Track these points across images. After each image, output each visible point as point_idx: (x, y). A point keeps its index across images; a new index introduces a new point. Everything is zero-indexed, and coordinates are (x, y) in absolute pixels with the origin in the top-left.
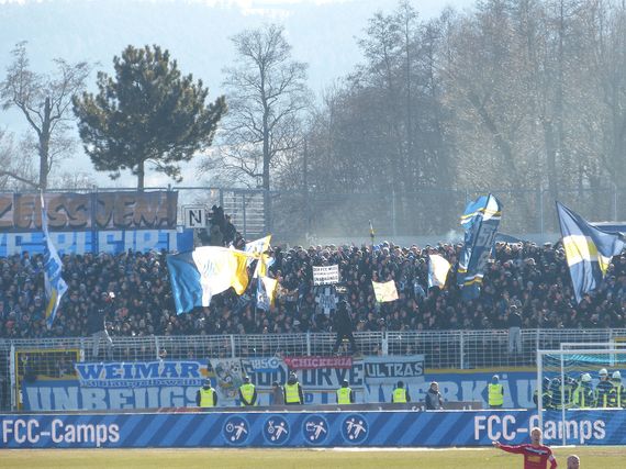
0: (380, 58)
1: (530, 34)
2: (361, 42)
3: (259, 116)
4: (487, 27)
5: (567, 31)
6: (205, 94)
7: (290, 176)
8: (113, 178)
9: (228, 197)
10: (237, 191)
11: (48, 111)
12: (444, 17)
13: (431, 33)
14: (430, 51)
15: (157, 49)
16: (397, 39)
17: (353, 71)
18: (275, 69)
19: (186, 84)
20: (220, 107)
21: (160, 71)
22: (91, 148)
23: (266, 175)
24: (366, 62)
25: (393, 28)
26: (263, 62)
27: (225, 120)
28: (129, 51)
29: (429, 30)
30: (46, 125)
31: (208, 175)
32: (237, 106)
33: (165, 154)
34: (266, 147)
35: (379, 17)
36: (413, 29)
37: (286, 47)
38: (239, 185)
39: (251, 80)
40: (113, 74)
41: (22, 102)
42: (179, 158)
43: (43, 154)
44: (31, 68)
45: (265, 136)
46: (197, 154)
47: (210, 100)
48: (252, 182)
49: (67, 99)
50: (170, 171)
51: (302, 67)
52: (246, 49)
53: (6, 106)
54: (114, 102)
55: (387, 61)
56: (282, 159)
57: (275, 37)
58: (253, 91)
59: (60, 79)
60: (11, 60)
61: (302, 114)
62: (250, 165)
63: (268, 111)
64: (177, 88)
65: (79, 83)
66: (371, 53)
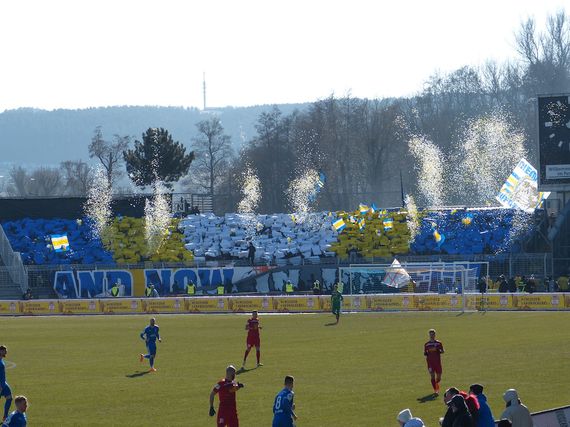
0: (264, 133)
1: (334, 121)
2: (256, 126)
3: (208, 160)
4: (314, 119)
5: (351, 120)
6: (185, 150)
7: (223, 188)
8: (143, 189)
9: (195, 197)
10: (199, 195)
11: (111, 158)
12: (294, 114)
13: (287, 122)
14: (287, 130)
15: (163, 130)
16: (272, 124)
17: (252, 139)
18: (216, 138)
19: (176, 146)
20: (192, 156)
21: (164, 139)
22: (132, 175)
23: (211, 187)
24: (258, 135)
25: (270, 119)
26: (210, 135)
27: (193, 162)
28: (150, 131)
29: (288, 120)
30: (110, 165)
31: (185, 188)
32: (198, 156)
33: (166, 178)
34: (212, 175)
35: (264, 114)
36: (279, 120)
37: (221, 128)
38: (199, 192)
39: (205, 144)
40: (142, 141)
41: (99, 155)
42: (173, 180)
43: (109, 178)
44: (103, 139)
45: (212, 169)
46: (181, 178)
47: (187, 153)
48: (205, 191)
49: (120, 153)
50: (168, 186)
51: (229, 138)
52: (202, 130)
53: (92, 156)
54: (143, 154)
55: (268, 134)
56: (219, 181)
57: (216, 123)
58: (206, 149)
59: (117, 143)
60: (94, 135)
61: (228, 160)
62: (204, 183)
63: (213, 158)
64: (171, 147)
65: (126, 146)
66: (260, 131)
